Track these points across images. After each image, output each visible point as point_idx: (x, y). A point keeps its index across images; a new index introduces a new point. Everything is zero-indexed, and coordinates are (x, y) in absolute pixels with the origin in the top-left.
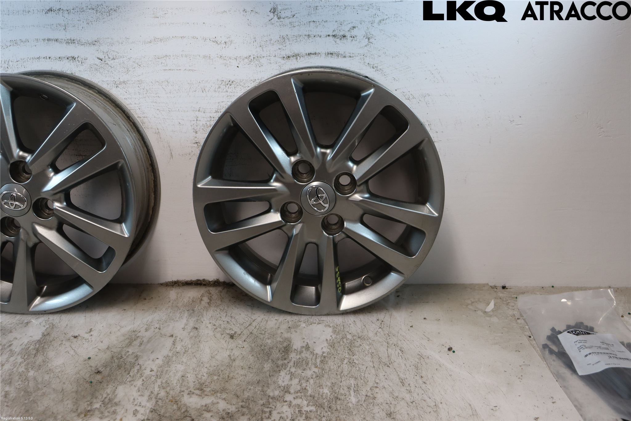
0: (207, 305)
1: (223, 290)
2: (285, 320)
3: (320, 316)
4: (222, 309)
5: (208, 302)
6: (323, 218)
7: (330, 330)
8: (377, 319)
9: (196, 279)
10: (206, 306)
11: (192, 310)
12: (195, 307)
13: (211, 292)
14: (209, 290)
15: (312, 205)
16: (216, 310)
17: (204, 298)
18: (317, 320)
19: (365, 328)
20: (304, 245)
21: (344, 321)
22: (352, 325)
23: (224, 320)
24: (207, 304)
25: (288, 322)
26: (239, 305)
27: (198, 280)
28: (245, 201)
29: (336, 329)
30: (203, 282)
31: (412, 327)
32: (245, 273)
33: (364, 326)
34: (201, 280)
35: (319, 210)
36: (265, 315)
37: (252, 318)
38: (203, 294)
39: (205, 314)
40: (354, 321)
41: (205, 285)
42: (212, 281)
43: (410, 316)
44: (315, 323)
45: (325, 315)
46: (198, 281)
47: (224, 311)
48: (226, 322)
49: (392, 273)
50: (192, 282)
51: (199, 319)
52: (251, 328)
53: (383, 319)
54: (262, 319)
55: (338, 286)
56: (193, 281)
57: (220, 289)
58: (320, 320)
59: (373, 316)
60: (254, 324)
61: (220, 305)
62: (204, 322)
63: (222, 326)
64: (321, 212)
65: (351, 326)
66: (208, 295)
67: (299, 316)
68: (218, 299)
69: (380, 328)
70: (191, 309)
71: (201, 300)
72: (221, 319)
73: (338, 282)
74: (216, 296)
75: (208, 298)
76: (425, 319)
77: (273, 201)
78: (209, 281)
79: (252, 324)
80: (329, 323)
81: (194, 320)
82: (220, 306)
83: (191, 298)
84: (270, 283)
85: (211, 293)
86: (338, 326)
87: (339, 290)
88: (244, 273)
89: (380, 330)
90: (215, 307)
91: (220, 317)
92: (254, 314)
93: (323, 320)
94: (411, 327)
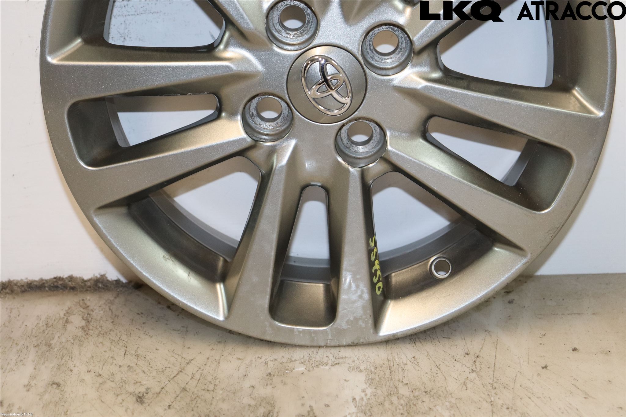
0: (80, 333)
1: (115, 298)
2: (258, 360)
3: (338, 349)
4: (116, 339)
5: (83, 326)
6: (337, 128)
7: (362, 377)
8: (466, 351)
9: (52, 277)
10: (79, 335)
11: (46, 345)
12: (53, 338)
13: (88, 303)
14: (83, 300)
15: (314, 99)
16: (101, 343)
17: (72, 318)
18: (331, 356)
19: (439, 372)
20: (298, 190)
21: (390, 358)
22: (410, 366)
23: (121, 364)
24: (80, 330)
25: (267, 363)
26: (153, 329)
27: (58, 279)
28: (162, 95)
29: (373, 375)
30: (70, 283)
31: (545, 367)
32: (167, 257)
33: (437, 369)
34: (64, 277)
35: (328, 110)
36: (212, 349)
37: (184, 356)
38: (69, 309)
39: (76, 352)
40: (414, 357)
41: (73, 288)
42: (89, 280)
43: (541, 344)
44: (327, 364)
45: (348, 346)
46: (56, 282)
47: (121, 344)
48: (126, 369)
49: (496, 249)
50: (44, 283)
51: (63, 364)
52: (183, 379)
53: (478, 353)
54: (208, 358)
55: (375, 280)
56: (46, 281)
57: (109, 296)
58: (337, 357)
59: (456, 345)
60: (190, 369)
61: (110, 331)
62: (75, 371)
63: (118, 377)
64: (332, 114)
65: (407, 368)
66: (82, 310)
67: (291, 350)
68: (104, 319)
69: (473, 371)
70: (44, 342)
71: (67, 321)
72: (115, 362)
73: (376, 270)
74: (102, 312)
75: (83, 318)
76: (575, 350)
77: (227, 92)
78: (83, 280)
79: (184, 369)
80: (357, 362)
81: (51, 365)
82: (112, 333)
83: (43, 318)
84: (223, 279)
85: (88, 307)
86: (377, 369)
87: (377, 289)
88: (164, 257)
89: (474, 375)
90: (98, 335)
91: (112, 357)
92: (189, 348)
93: (344, 356)
94: (543, 368)
